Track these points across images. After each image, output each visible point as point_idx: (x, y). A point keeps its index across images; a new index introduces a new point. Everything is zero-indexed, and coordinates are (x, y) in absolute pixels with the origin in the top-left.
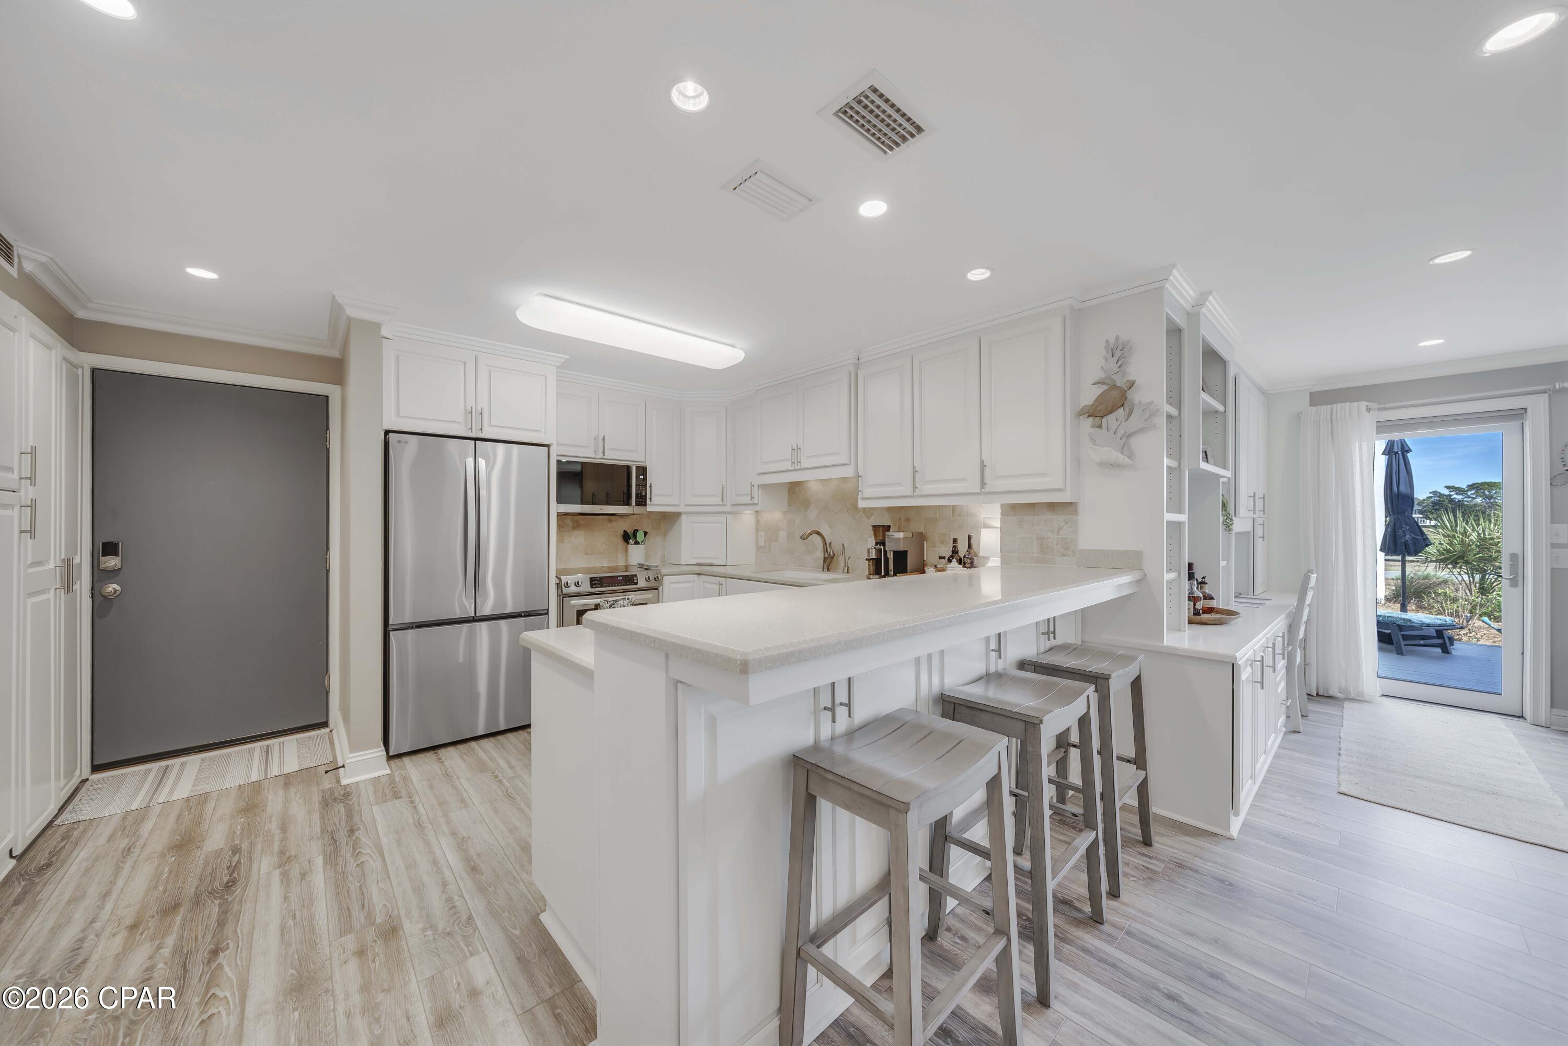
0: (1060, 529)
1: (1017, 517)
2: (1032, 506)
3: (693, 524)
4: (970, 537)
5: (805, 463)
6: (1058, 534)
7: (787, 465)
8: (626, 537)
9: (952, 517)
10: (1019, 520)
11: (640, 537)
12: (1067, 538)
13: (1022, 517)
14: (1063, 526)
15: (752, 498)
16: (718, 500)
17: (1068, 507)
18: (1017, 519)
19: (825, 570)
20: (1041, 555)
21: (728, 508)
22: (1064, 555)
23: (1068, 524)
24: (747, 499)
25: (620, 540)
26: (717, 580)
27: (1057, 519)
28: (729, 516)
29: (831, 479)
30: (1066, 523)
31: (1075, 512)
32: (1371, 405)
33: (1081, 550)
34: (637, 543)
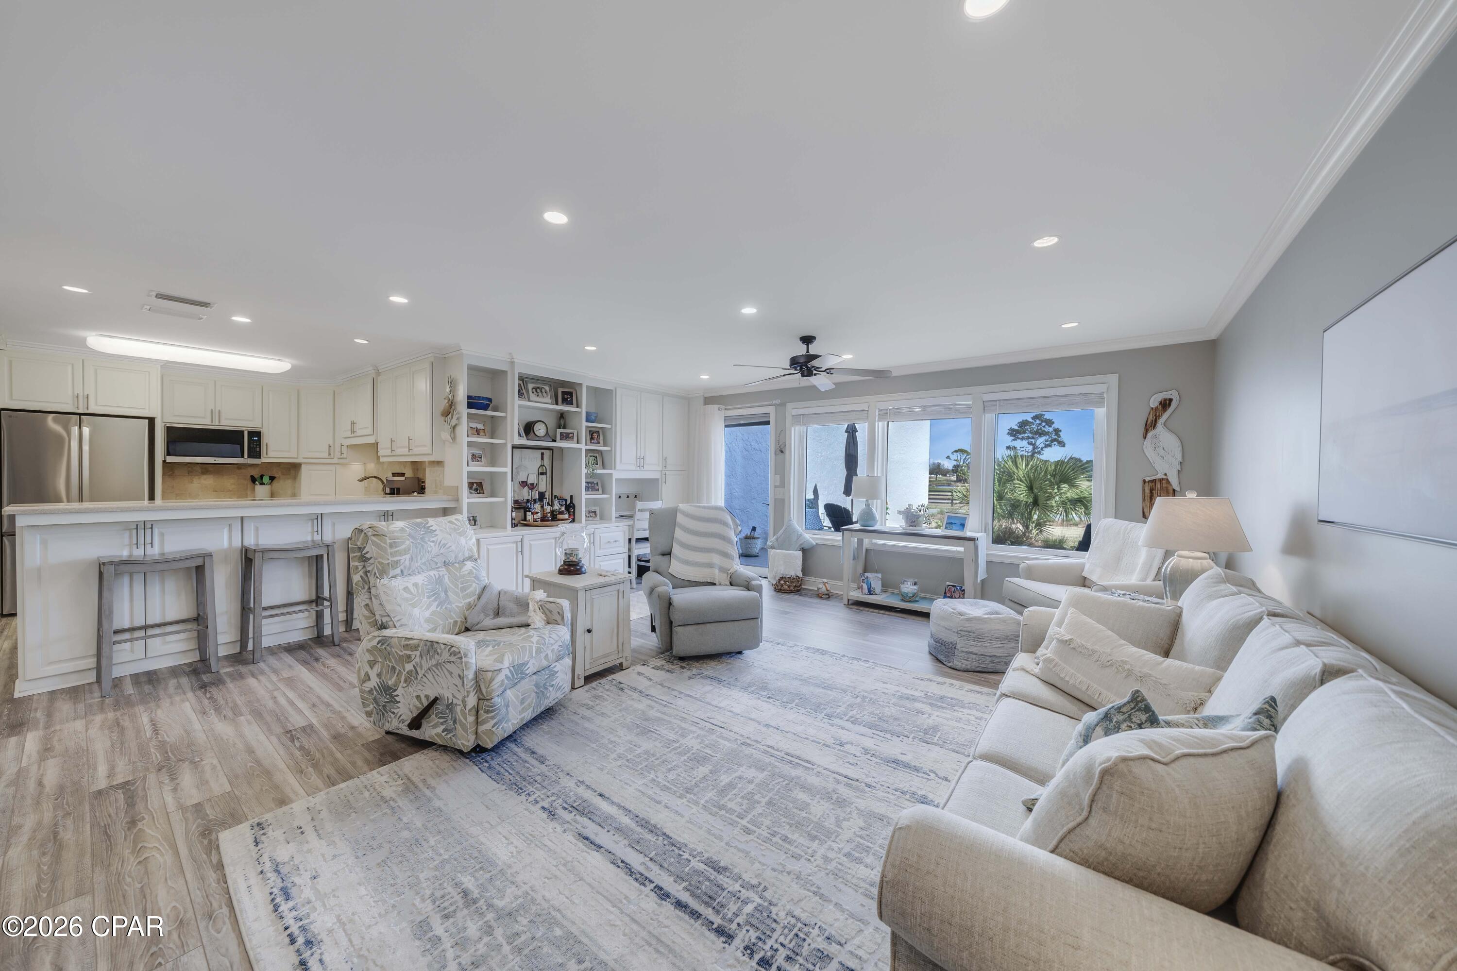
0: (440, 475)
2: (433, 462)
3: (310, 471)
5: (359, 433)
6: (439, 478)
7: (350, 433)
8: (253, 480)
10: (430, 470)
11: (266, 479)
12: (442, 480)
13: (431, 468)
16: (326, 455)
17: (442, 463)
20: (435, 489)
21: (335, 461)
22: (440, 489)
24: (339, 455)
25: (249, 482)
27: (439, 470)
28: (338, 466)
30: (442, 472)
31: (444, 466)
32: (722, 407)
33: (445, 486)
34: (262, 484)
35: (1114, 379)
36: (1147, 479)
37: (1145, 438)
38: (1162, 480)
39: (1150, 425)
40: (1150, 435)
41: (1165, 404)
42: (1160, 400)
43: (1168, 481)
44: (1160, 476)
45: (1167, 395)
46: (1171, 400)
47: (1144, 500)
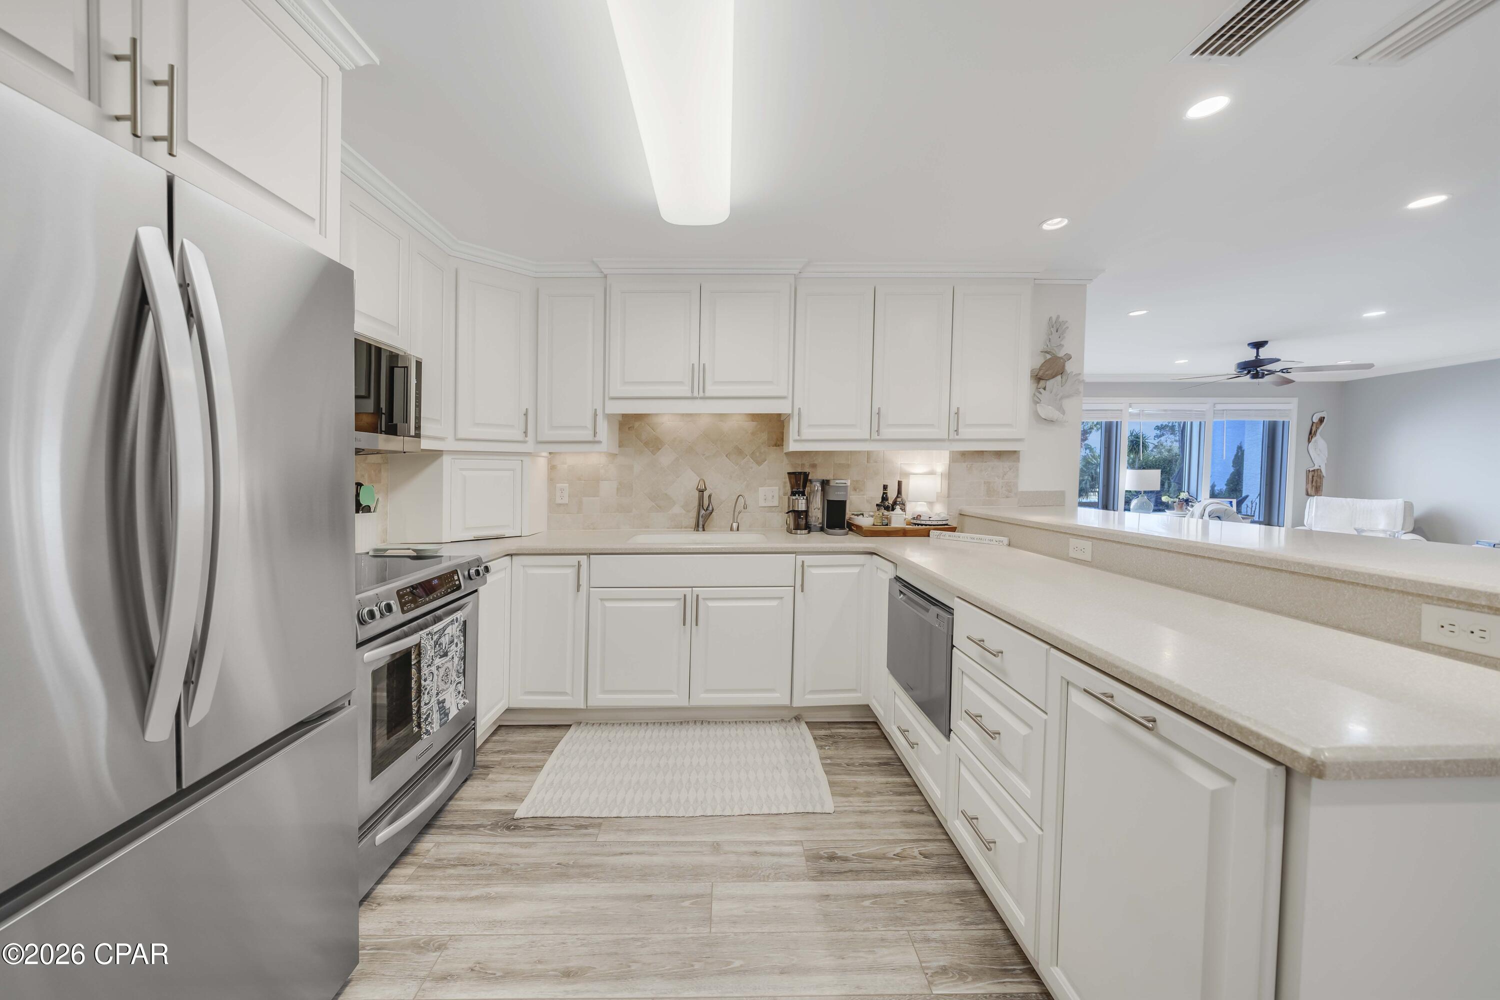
0: (1005, 475)
1: (966, 464)
2: (981, 453)
3: (464, 473)
4: (900, 483)
6: (1002, 479)
7: (685, 391)
9: (866, 463)
10: (969, 466)
11: (365, 496)
12: (1011, 482)
13: (971, 463)
14: (1007, 472)
15: (595, 434)
16: (517, 434)
17: (1013, 455)
18: (967, 466)
19: (701, 529)
20: (988, 498)
21: (529, 447)
22: (1007, 497)
23: (1012, 470)
24: (587, 435)
26: (574, 560)
27: (1002, 465)
28: (526, 460)
29: (700, 414)
30: (1010, 469)
31: (1018, 460)
33: (1022, 492)
34: (360, 508)
35: (1295, 401)
36: (1311, 469)
37: (1309, 441)
38: (1318, 469)
39: (1312, 434)
40: (1313, 440)
41: (1321, 420)
42: (1319, 418)
43: (1321, 471)
44: (1316, 467)
45: (1322, 415)
46: (1324, 418)
47: (1307, 483)
